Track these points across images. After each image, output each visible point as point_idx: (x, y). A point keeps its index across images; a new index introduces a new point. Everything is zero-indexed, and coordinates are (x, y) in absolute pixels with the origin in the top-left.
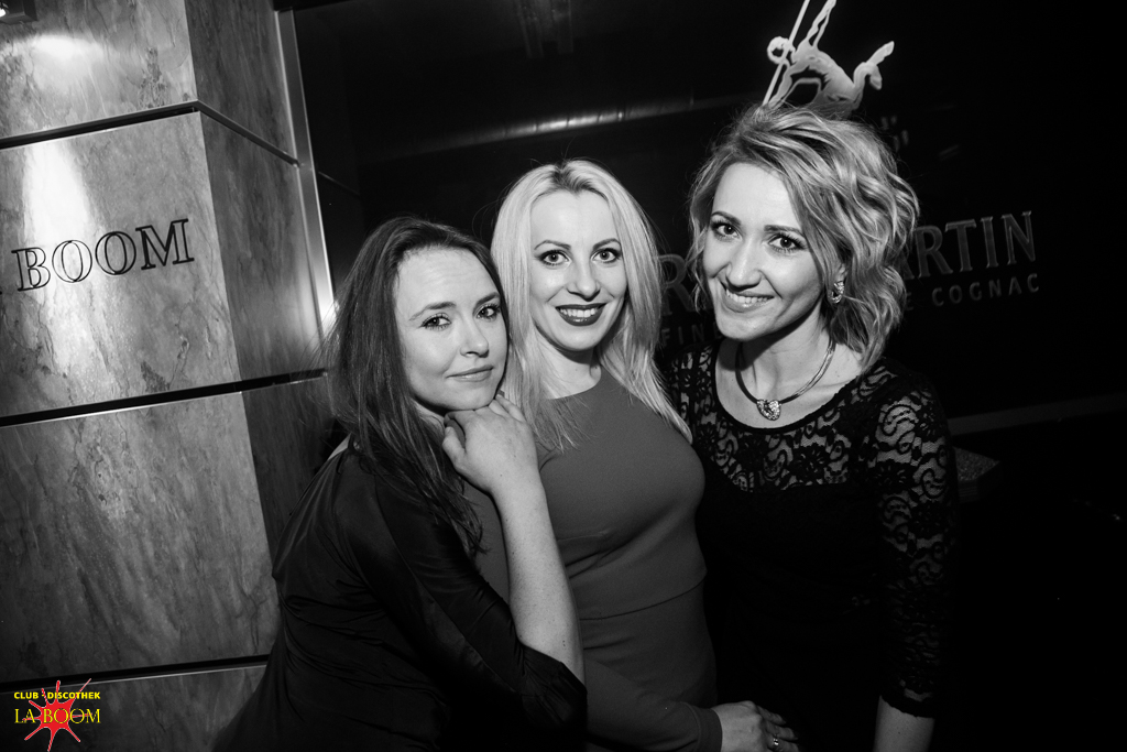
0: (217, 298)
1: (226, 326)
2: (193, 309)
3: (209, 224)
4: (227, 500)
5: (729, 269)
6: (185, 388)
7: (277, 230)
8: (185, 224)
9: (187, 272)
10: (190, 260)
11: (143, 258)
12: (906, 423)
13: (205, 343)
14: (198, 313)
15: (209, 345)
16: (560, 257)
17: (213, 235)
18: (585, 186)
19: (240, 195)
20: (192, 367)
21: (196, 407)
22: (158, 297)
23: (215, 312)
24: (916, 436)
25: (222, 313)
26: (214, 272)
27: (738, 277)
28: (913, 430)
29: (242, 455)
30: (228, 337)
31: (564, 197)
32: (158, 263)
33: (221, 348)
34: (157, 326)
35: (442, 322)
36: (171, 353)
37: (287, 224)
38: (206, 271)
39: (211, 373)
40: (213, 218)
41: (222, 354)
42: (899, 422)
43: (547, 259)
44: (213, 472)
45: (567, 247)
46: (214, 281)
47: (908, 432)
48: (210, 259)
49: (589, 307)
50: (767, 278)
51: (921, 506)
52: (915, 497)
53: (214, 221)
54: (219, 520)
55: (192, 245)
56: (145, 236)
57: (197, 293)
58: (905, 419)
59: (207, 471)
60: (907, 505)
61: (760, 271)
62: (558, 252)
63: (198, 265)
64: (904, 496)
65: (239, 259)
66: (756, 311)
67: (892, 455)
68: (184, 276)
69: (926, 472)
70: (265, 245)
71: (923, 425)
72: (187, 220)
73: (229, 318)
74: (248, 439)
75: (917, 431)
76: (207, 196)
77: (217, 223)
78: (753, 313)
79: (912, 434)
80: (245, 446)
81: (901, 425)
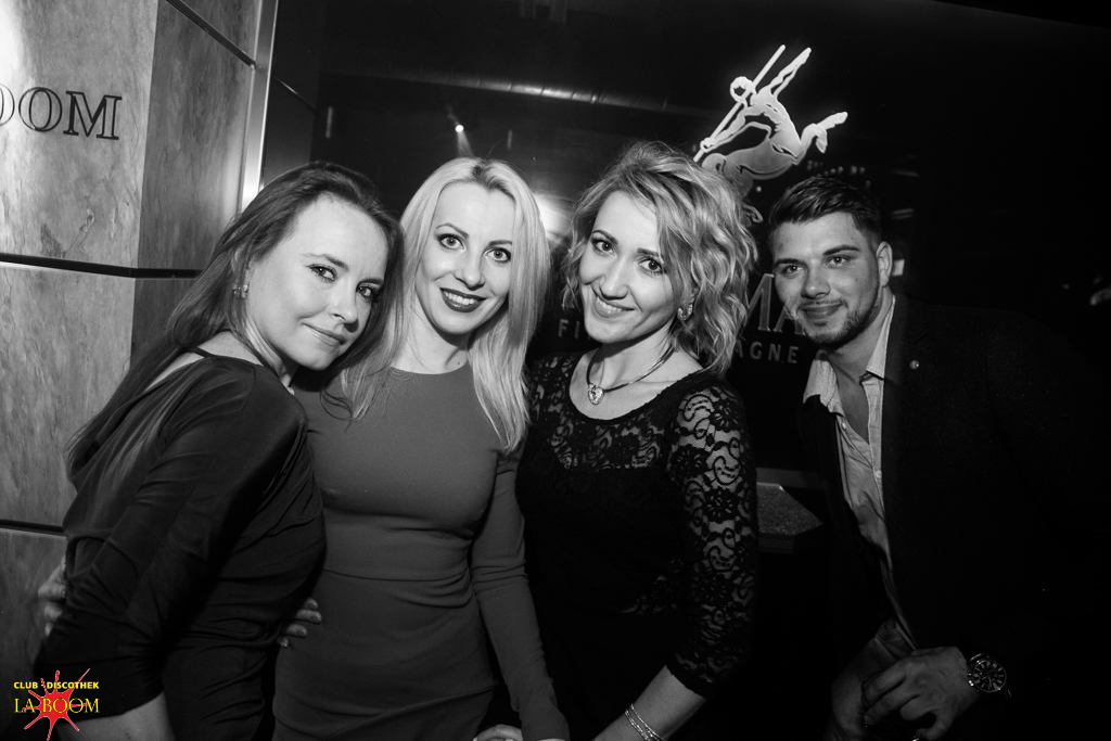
0: (133, 182)
1: (135, 212)
2: (107, 186)
3: (142, 108)
4: (96, 378)
5: (602, 281)
6: (81, 260)
7: (215, 127)
8: (118, 102)
9: (109, 149)
10: (114, 138)
11: (68, 122)
12: (703, 410)
13: (110, 222)
14: (110, 191)
15: (114, 225)
16: (457, 242)
17: (144, 121)
18: (497, 186)
19: (183, 86)
20: (92, 242)
21: (87, 281)
22: (74, 165)
23: (127, 197)
24: (711, 423)
25: (134, 198)
26: (136, 157)
27: (610, 289)
28: (709, 418)
29: (121, 339)
30: (135, 223)
31: (477, 190)
32: (81, 132)
33: (125, 232)
34: (67, 193)
35: (328, 274)
36: (75, 223)
37: (228, 123)
38: (128, 153)
39: (110, 253)
40: (148, 103)
41: (124, 237)
42: (697, 409)
43: (445, 241)
44: (89, 348)
45: (465, 235)
46: (133, 165)
47: (704, 419)
48: (135, 142)
49: (469, 297)
50: (633, 294)
51: (713, 492)
52: (708, 481)
53: (147, 107)
54: (84, 394)
55: (121, 125)
56: (74, 101)
57: (114, 173)
58: (702, 407)
59: (84, 345)
60: (702, 489)
61: (628, 287)
62: (457, 237)
63: (121, 146)
64: (699, 480)
65: (165, 149)
66: (618, 318)
67: (690, 440)
68: (105, 152)
69: (718, 458)
70: (198, 140)
71: (718, 415)
72: (120, 98)
73: (140, 205)
74: (131, 325)
75: (712, 419)
76: (146, 81)
77: (150, 110)
78: (615, 319)
79: (707, 422)
80: (127, 332)
81: (698, 412)
